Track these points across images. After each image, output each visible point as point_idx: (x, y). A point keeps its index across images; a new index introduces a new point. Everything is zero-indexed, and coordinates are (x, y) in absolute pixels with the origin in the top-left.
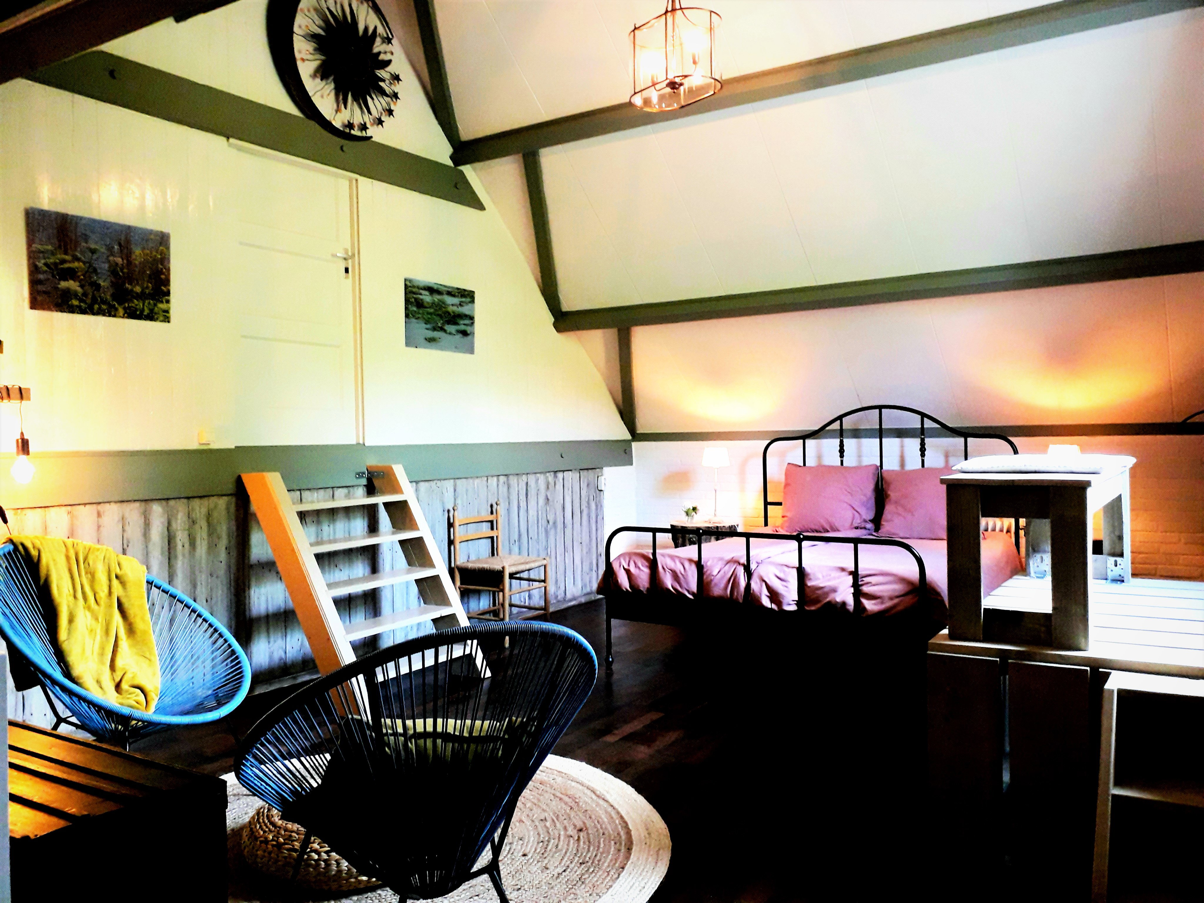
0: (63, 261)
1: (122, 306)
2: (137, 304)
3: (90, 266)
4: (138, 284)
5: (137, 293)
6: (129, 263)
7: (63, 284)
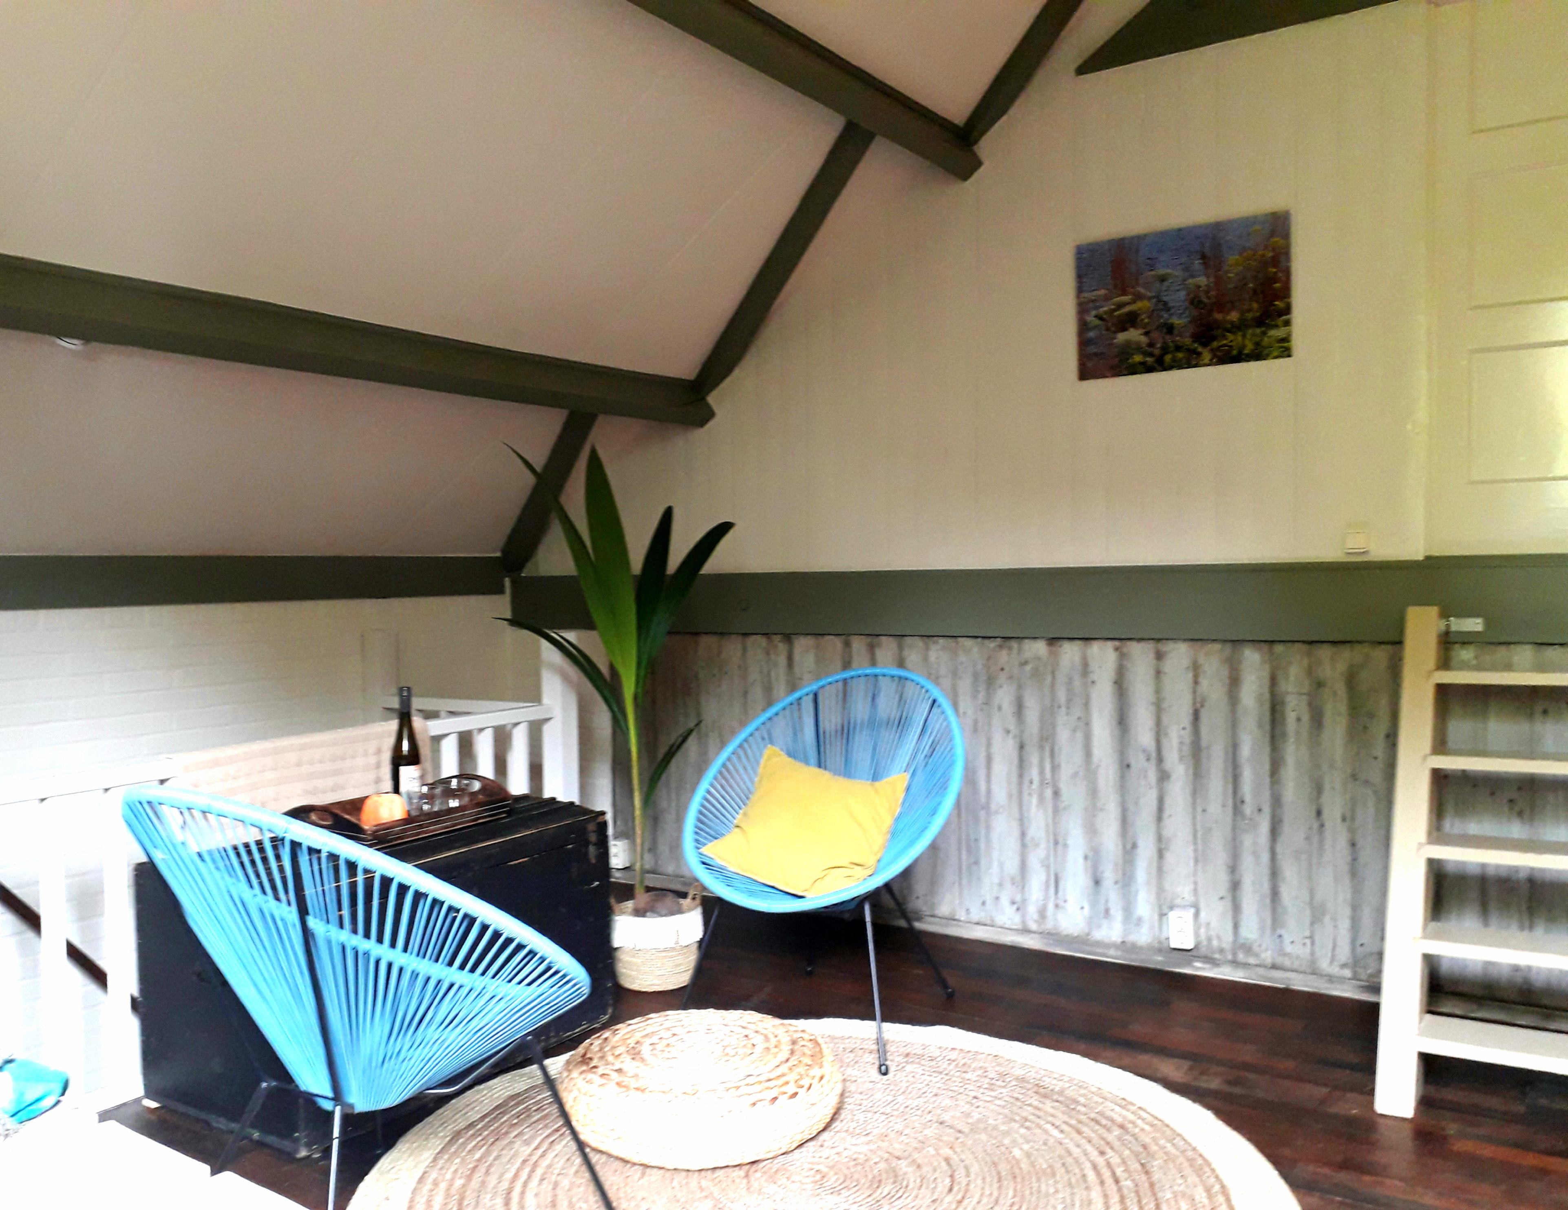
0: (1120, 306)
1: (1209, 348)
2: (1234, 340)
3: (1159, 301)
4: (1233, 308)
5: (1232, 323)
6: (1219, 280)
7: (1122, 337)
